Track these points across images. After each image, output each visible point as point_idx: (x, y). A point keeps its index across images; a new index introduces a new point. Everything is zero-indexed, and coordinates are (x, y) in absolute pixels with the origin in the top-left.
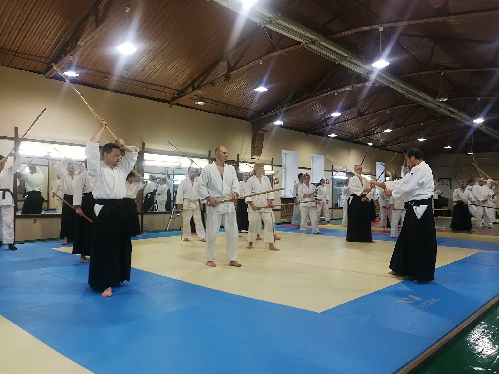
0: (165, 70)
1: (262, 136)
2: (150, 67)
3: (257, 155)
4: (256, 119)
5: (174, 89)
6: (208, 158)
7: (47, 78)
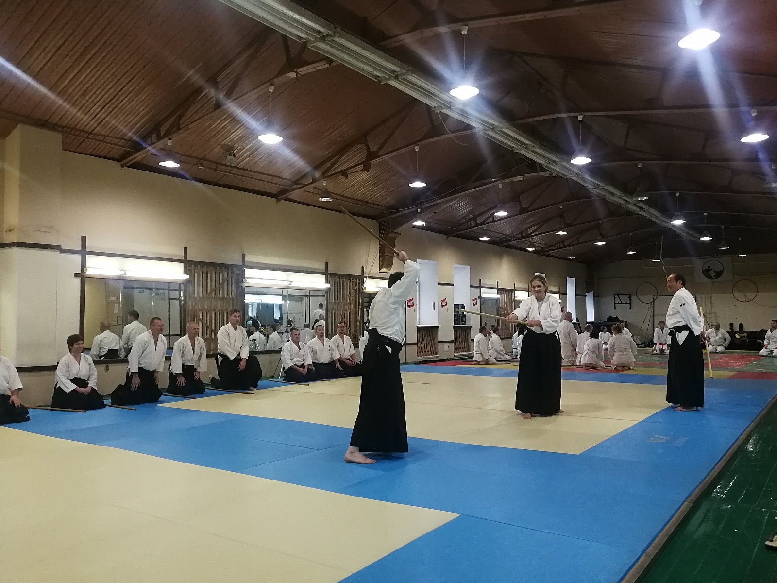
0: (280, 155)
1: (395, 239)
3: (385, 267)
4: (385, 217)
5: (286, 179)
6: (326, 273)
7: (122, 166)
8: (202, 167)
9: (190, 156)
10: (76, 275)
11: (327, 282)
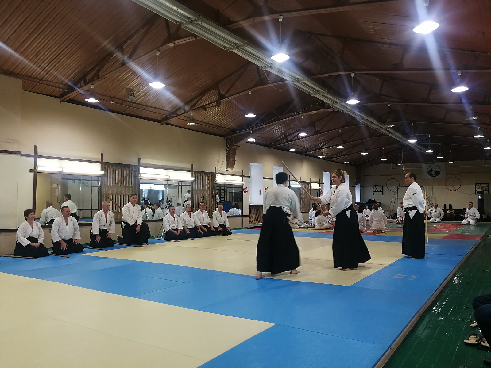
0: (163, 96)
1: (235, 150)
3: (230, 167)
4: (230, 135)
5: (167, 111)
6: (192, 170)
7: (61, 101)
8: (113, 103)
9: (105, 95)
10: (31, 171)
11: (192, 176)
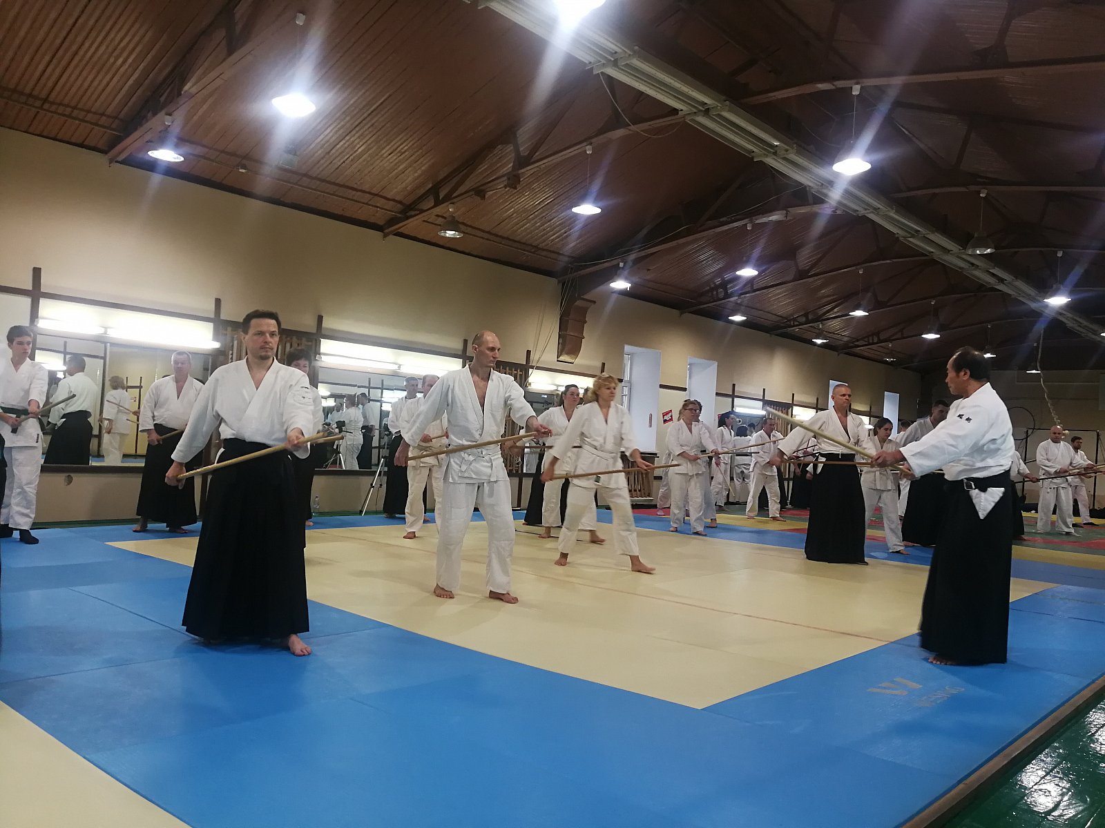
0: (376, 158)
1: (583, 312)
2: (342, 149)
3: (568, 353)
4: (571, 273)
5: (394, 200)
6: (463, 355)
7: (111, 161)
8: (244, 171)
